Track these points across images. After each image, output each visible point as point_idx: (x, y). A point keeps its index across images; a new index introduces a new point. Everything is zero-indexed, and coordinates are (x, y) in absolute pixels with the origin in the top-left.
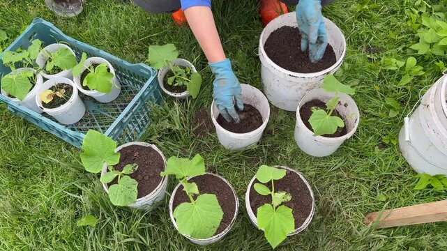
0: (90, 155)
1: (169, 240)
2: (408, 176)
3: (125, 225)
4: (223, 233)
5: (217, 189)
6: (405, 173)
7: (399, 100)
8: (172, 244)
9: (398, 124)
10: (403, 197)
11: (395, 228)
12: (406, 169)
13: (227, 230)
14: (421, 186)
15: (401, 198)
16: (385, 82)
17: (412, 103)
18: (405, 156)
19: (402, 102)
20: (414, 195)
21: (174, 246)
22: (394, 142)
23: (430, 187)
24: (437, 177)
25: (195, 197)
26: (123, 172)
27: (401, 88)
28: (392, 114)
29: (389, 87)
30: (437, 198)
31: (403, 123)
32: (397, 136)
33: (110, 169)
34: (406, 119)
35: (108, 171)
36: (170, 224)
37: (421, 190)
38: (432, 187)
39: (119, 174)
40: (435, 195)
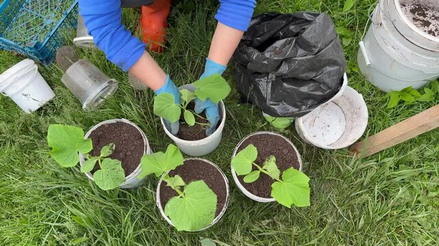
0: (61, 151)
1: (168, 237)
2: (379, 99)
3: (118, 239)
4: (222, 213)
5: (201, 172)
6: (374, 96)
7: (348, 27)
8: (172, 240)
9: (353, 51)
10: (380, 120)
11: (381, 152)
12: (374, 92)
13: (224, 209)
14: (393, 103)
15: (379, 122)
16: (329, 13)
17: (362, 25)
18: (370, 79)
19: (351, 28)
20: (389, 115)
21: (176, 242)
22: (355, 70)
23: (401, 102)
24: (404, 90)
25: (182, 188)
26: (102, 155)
27: (346, 13)
28: (346, 42)
29: (335, 16)
30: (411, 110)
31: (358, 48)
32: (356, 63)
33: (87, 157)
34: (361, 43)
35: (86, 159)
36: (164, 222)
37: (394, 108)
38: (404, 102)
39: (98, 159)
40: (408, 109)
